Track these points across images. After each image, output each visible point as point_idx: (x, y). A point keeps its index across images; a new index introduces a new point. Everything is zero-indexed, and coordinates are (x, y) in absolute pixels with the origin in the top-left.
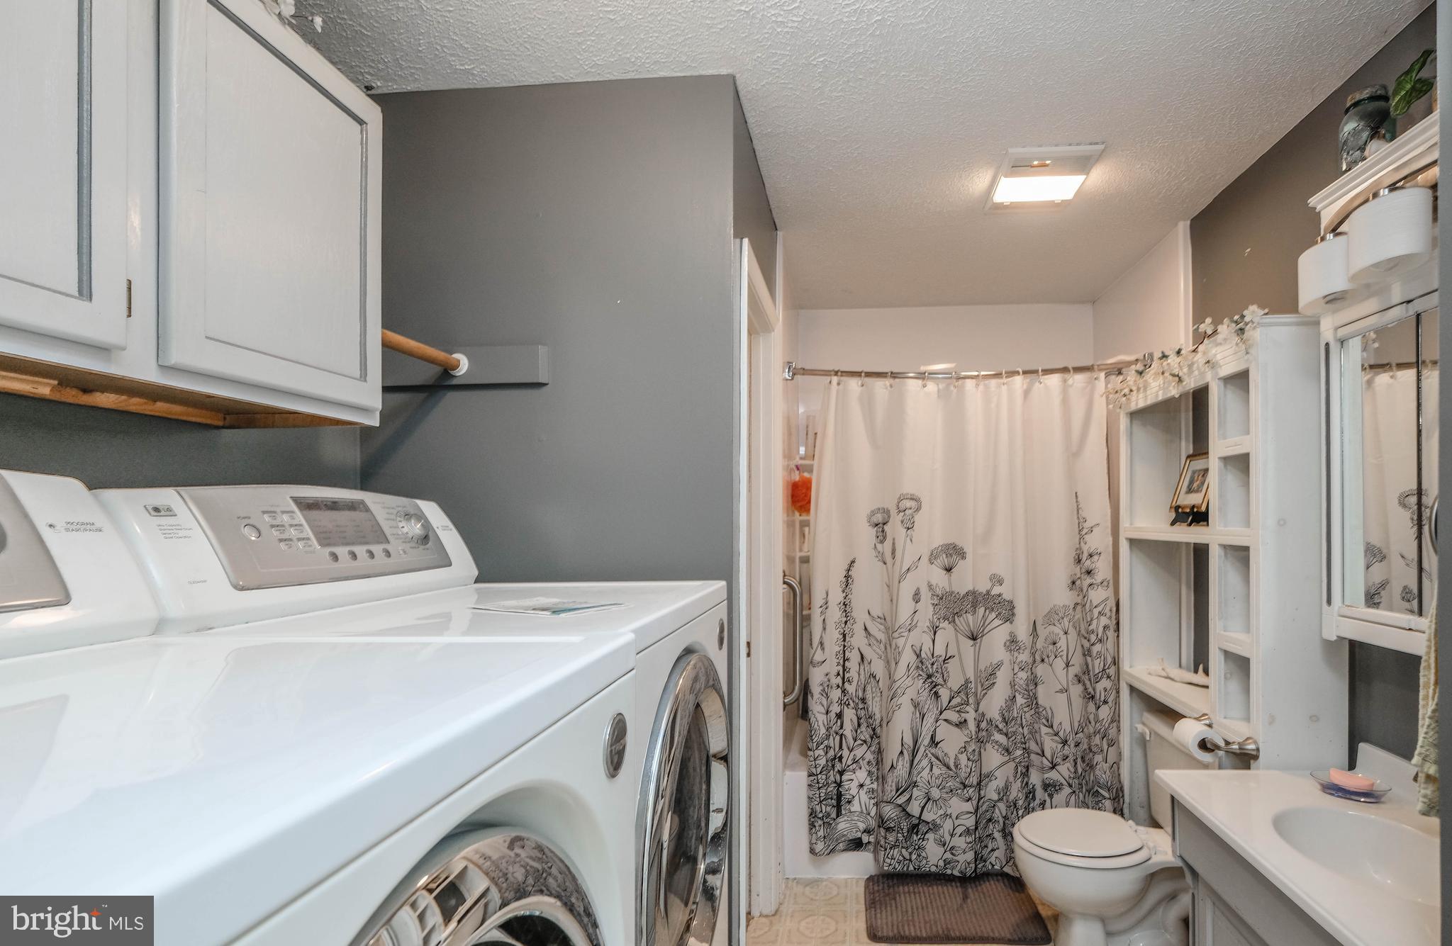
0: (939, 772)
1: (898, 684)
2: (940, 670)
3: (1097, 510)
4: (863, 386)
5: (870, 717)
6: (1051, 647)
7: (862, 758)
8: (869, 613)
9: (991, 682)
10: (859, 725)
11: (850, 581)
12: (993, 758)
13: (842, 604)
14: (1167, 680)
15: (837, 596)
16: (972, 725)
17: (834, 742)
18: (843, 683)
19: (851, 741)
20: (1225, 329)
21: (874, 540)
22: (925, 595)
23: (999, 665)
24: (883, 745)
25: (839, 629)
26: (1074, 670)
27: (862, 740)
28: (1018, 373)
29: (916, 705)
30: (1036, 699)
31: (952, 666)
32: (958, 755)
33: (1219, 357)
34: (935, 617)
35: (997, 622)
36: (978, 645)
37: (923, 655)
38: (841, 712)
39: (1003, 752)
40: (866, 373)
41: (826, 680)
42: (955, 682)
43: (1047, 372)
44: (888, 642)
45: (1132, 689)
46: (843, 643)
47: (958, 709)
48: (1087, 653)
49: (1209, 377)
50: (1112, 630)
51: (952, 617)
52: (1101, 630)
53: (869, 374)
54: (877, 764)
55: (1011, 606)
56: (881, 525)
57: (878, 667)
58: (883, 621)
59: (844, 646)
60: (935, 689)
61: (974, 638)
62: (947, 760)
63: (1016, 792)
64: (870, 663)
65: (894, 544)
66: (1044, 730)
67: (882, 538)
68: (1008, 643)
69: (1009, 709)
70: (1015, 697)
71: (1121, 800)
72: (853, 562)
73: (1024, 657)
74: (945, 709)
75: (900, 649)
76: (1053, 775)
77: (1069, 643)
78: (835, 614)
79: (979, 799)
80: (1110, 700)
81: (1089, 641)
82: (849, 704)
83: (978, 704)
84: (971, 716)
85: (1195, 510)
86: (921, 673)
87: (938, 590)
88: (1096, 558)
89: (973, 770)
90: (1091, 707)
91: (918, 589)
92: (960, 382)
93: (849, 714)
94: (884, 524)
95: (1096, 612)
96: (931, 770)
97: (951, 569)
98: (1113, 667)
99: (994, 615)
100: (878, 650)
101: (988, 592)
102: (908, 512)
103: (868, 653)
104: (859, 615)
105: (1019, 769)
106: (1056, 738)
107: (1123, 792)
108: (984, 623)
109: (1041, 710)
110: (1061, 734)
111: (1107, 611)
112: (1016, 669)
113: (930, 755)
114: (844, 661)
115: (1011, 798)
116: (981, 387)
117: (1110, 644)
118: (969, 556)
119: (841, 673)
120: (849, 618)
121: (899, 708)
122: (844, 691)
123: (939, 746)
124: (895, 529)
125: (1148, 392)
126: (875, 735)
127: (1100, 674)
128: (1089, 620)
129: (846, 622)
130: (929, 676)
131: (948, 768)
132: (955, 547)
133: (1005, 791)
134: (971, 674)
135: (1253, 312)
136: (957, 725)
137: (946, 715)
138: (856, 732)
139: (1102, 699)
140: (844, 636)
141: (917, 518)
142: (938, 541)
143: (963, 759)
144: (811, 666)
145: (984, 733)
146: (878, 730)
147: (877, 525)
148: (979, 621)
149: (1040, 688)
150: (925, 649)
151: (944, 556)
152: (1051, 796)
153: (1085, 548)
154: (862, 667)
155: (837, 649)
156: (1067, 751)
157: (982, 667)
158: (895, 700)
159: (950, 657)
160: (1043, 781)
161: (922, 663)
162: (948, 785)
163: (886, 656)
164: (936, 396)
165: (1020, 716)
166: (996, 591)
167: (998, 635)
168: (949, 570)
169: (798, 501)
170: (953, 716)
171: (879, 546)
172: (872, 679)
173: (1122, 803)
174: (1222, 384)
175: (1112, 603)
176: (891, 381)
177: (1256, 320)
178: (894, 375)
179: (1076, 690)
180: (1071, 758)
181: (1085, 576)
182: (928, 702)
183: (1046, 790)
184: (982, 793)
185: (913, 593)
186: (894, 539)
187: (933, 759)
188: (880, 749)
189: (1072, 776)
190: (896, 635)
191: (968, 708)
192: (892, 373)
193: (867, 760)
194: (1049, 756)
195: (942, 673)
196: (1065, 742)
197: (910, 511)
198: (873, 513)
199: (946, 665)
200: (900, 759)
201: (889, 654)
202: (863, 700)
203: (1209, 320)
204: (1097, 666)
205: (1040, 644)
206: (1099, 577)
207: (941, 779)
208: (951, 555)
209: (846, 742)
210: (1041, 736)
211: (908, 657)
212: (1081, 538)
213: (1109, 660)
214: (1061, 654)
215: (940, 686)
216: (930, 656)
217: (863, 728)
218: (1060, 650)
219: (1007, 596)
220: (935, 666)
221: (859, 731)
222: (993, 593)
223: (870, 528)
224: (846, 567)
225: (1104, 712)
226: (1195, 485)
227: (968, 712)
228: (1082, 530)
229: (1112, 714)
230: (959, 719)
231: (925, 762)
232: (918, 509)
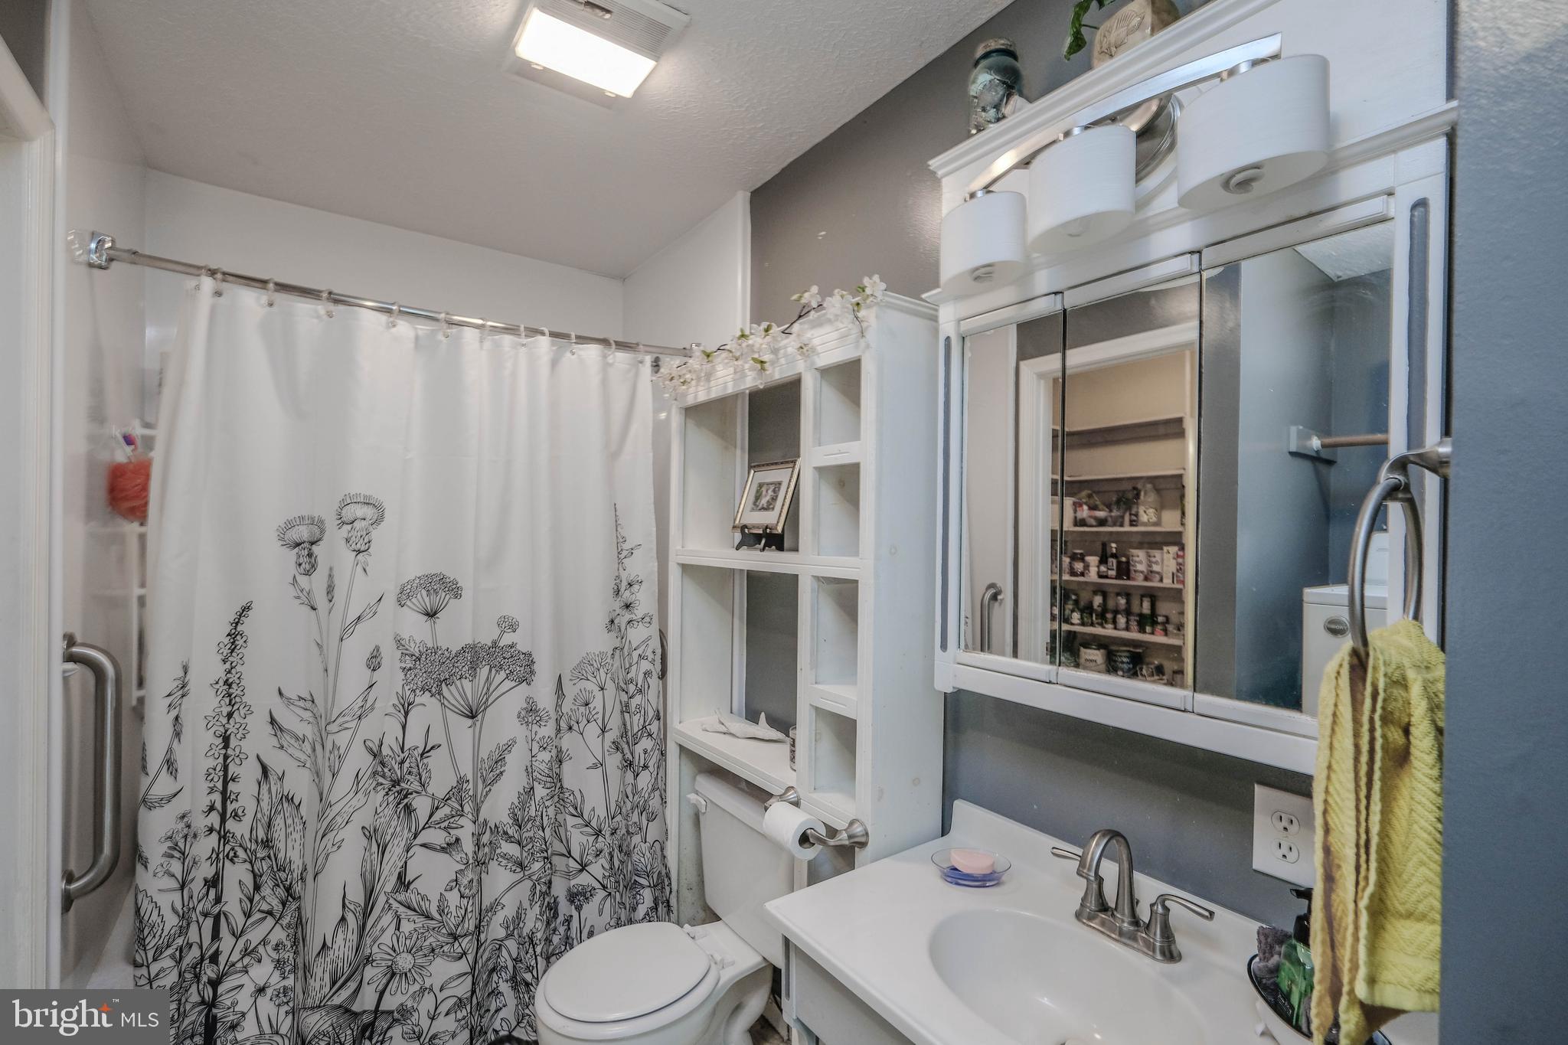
0: (411, 926)
1: (336, 809)
2: (415, 771)
3: (640, 529)
4: (271, 305)
5: (282, 869)
6: (582, 709)
7: (264, 942)
8: (280, 693)
9: (498, 772)
10: (257, 888)
11: (240, 642)
12: (499, 879)
13: (221, 683)
14: (727, 737)
15: (208, 669)
16: (468, 846)
17: (200, 933)
18: (223, 820)
19: (239, 920)
20: (836, 303)
21: (292, 569)
22: (391, 657)
23: (509, 746)
24: (307, 912)
25: (213, 730)
26: (610, 736)
27: (263, 912)
28: (543, 333)
29: (371, 834)
30: (560, 781)
31: (434, 761)
32: (445, 893)
33: (816, 342)
34: (407, 688)
35: (508, 684)
36: (478, 724)
37: (386, 751)
38: (217, 873)
39: (514, 868)
40: (276, 284)
41: (181, 825)
42: (441, 782)
43: (582, 339)
44: (319, 739)
45: (682, 748)
46: (223, 751)
47: (446, 824)
48: (625, 709)
49: (801, 367)
50: (655, 676)
51: (436, 687)
52: (641, 676)
53: (282, 287)
54: (295, 944)
55: (529, 661)
56: (306, 545)
57: (299, 784)
58: (309, 705)
59: (226, 757)
60: (406, 801)
61: (472, 715)
62: (424, 905)
63: (532, 921)
64: (281, 779)
65: (330, 576)
66: (571, 821)
67: (308, 567)
68: (523, 713)
69: (523, 805)
70: (532, 788)
71: (667, 889)
72: (246, 609)
73: (547, 730)
74: (423, 828)
75: (342, 751)
76: (584, 879)
77: (605, 702)
78: (204, 702)
79: (477, 948)
80: (651, 764)
81: (627, 693)
82: (236, 856)
83: (478, 811)
84: (466, 831)
85: (768, 531)
86: (381, 780)
87: (412, 645)
88: (636, 587)
89: (469, 909)
90: (630, 775)
91: (377, 648)
92: (454, 330)
93: (236, 875)
94: (312, 543)
95: (635, 655)
96: (398, 928)
97: (435, 613)
98: (656, 722)
99: (503, 674)
100: (298, 754)
101: (495, 644)
102: (358, 525)
103: (277, 762)
104: (259, 696)
105: (538, 887)
106: (588, 829)
107: (668, 876)
108: (488, 689)
109: (567, 795)
110: (594, 823)
111: (649, 653)
112: (535, 750)
113: (395, 905)
114: (225, 784)
115: (526, 931)
116: (487, 344)
117: (652, 695)
118: (467, 594)
119: (218, 805)
120: (236, 707)
121: (339, 847)
122: (224, 837)
123: (411, 887)
124: (334, 551)
125: (712, 383)
126: (290, 894)
127: (640, 733)
128: (627, 666)
129: (230, 715)
130: (396, 783)
131: (428, 917)
132: (442, 579)
133: (516, 923)
134: (467, 770)
135: (874, 285)
136: (443, 850)
137: (425, 837)
138: (251, 901)
139: (642, 764)
140: (226, 740)
141: (375, 534)
142: (414, 570)
143: (453, 898)
144: (142, 810)
145: (487, 849)
146: (297, 888)
147: (298, 545)
148: (480, 689)
149: (565, 765)
150: (390, 741)
151: (424, 593)
152: (579, 909)
153: (624, 576)
154: (265, 788)
155: (211, 763)
156: (601, 843)
157: (484, 754)
158: (331, 836)
159: (432, 748)
160: (569, 890)
161: (383, 764)
162: (427, 943)
163: (315, 763)
164: (412, 345)
165: (540, 813)
166: (507, 639)
167: (509, 702)
168: (431, 614)
169: (126, 499)
170: (437, 837)
171: (303, 581)
172: (286, 805)
173: (668, 893)
174: (818, 375)
175: (655, 643)
176: (331, 307)
177: (879, 294)
178: (335, 299)
179: (614, 761)
180: (606, 851)
181: (624, 611)
182: (394, 823)
183: (572, 902)
184: (483, 937)
185: (368, 655)
186: (331, 569)
187: (402, 909)
188: (300, 917)
189: (607, 874)
190: (333, 728)
191: (462, 821)
192: (330, 293)
193: (273, 943)
194: (577, 857)
195: (419, 774)
196: (598, 833)
197: (364, 523)
198: (290, 525)
199: (425, 761)
200: (340, 931)
201: (320, 760)
202: (267, 843)
203: (815, 289)
204: (636, 722)
205: (567, 706)
206: (639, 612)
207: (414, 938)
208: (436, 592)
209: (228, 923)
210: (566, 830)
211: (358, 760)
212: (620, 562)
213: (651, 714)
214: (595, 717)
215: (415, 795)
216: (397, 750)
217: (266, 891)
218: (593, 713)
219: (522, 647)
220: (406, 765)
221: (257, 898)
222: (501, 644)
223: (285, 550)
224: (232, 617)
225: (645, 780)
226: (764, 501)
227: (462, 827)
228: (622, 552)
229: (653, 780)
230: (447, 839)
231: (388, 918)
232: (379, 520)
